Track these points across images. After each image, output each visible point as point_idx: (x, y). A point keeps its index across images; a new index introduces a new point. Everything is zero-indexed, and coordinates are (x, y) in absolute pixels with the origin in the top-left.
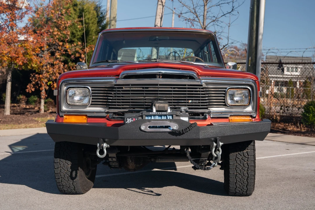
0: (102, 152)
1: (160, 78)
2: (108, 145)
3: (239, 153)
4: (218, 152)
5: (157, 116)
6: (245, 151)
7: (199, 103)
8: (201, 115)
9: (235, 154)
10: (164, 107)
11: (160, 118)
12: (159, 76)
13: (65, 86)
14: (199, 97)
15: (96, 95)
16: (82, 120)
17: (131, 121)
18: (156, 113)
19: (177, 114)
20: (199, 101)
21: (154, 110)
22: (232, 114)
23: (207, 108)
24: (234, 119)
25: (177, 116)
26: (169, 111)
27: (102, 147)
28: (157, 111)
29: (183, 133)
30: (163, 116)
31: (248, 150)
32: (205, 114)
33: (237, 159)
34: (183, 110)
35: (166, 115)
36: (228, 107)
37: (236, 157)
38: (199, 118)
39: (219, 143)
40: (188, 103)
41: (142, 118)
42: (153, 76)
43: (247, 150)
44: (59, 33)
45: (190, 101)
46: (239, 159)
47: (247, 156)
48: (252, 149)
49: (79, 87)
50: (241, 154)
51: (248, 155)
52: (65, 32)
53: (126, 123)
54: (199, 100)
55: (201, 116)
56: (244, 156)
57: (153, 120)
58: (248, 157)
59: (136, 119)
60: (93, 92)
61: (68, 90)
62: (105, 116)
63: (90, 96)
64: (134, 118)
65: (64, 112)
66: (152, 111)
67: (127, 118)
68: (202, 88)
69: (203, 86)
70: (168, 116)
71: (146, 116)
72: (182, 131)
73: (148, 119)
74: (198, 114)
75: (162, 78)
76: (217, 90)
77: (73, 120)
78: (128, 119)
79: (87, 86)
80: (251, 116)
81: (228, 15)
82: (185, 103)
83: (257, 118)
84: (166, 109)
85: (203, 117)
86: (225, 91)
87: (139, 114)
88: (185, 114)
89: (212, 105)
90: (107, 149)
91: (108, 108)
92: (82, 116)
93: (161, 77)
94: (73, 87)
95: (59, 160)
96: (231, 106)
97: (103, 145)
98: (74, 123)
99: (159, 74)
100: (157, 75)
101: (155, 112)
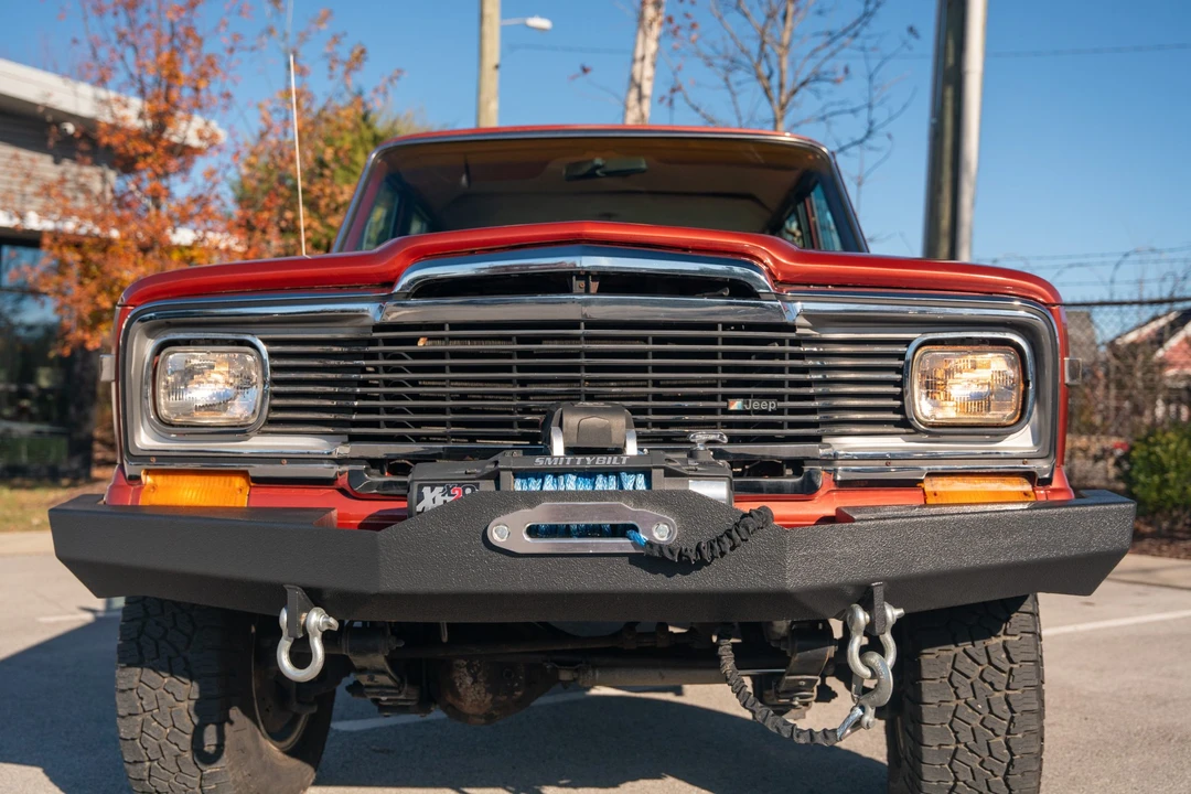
0: (301, 656)
1: (587, 291)
2: (332, 621)
3: (965, 651)
4: (875, 658)
5: (574, 478)
6: (994, 641)
7: (780, 411)
8: (789, 472)
9: (948, 657)
10: (606, 431)
11: (584, 486)
12: (583, 283)
13: (150, 333)
14: (780, 384)
15: (293, 375)
16: (229, 494)
17: (439, 502)
18: (565, 461)
19: (670, 465)
20: (780, 404)
21: (558, 447)
22: (939, 466)
23: (817, 439)
24: (947, 489)
25: (669, 473)
26: (632, 448)
27: (304, 628)
28: (570, 450)
29: (701, 563)
30: (600, 478)
31: (1008, 638)
32: (806, 469)
33: (957, 677)
34: (700, 447)
35: (615, 472)
36: (918, 431)
37: (953, 667)
38: (779, 484)
39: (884, 609)
40: (726, 411)
41: (498, 488)
42: (558, 283)
43: (1004, 638)
45: (736, 405)
46: (968, 677)
47: (1006, 666)
48: (1027, 629)
49: (214, 342)
50: (976, 657)
51: (1011, 661)
53: (419, 508)
54: (780, 397)
55: (789, 477)
56: (990, 663)
57: (550, 493)
58: (1011, 669)
59: (468, 491)
60: (276, 363)
61: (163, 354)
62: (331, 475)
63: (264, 383)
64: (459, 485)
65: (143, 458)
66: (547, 452)
67: (421, 487)
68: (794, 342)
69: (799, 331)
70: (624, 476)
71: (518, 474)
72: (698, 549)
73: (525, 488)
74: (773, 467)
75: (601, 291)
76: (864, 354)
77: (189, 493)
78: (426, 490)
79: (249, 338)
80: (1030, 476)
81: (854, 150)
82: (712, 411)
83: (1055, 485)
84: (615, 441)
85: (797, 480)
86: (901, 356)
87: (483, 468)
88: (710, 464)
89: (844, 426)
90: (328, 637)
91: (346, 438)
92: (228, 479)
93: (594, 286)
94: (187, 343)
95: (136, 679)
96: (933, 426)
97: (305, 621)
98: (189, 508)
99: (585, 275)
100: (574, 278)
101: (560, 457)
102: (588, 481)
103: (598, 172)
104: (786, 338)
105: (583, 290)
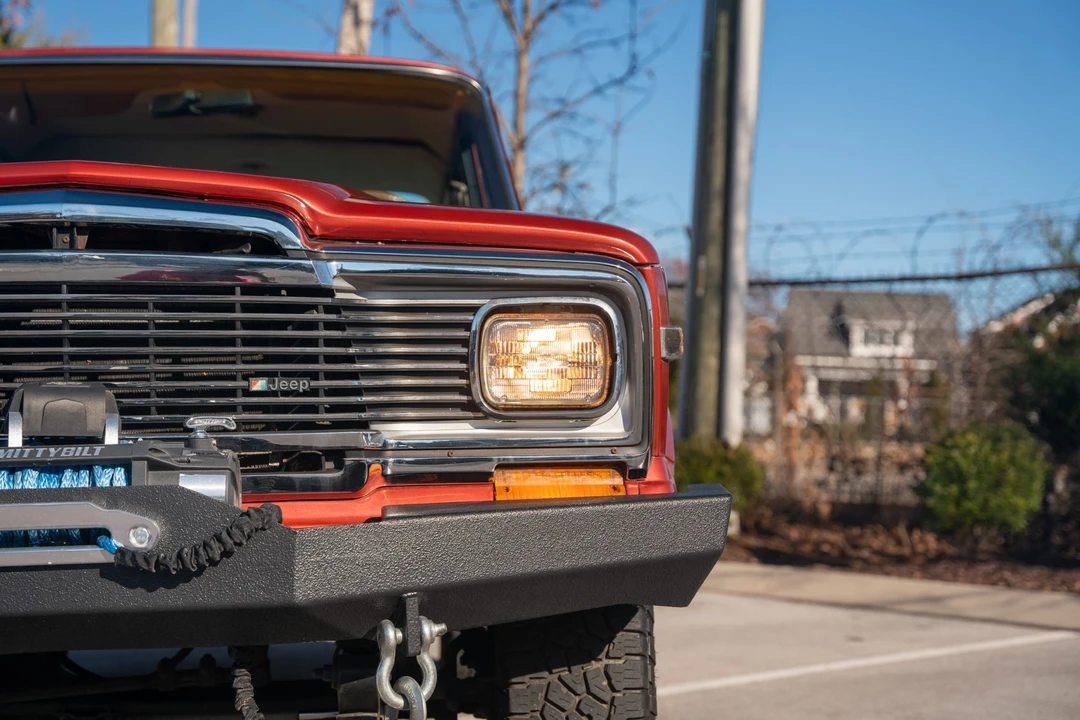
1: (72, 247)
3: (560, 679)
4: (409, 684)
5: (35, 474)
6: (595, 665)
7: (314, 392)
8: (329, 465)
9: (540, 686)
10: (80, 416)
11: (48, 483)
12: (66, 238)
14: (313, 359)
18: (22, 452)
19: (155, 456)
20: (314, 383)
21: (15, 438)
22: (511, 456)
23: (364, 425)
24: (520, 483)
25: (154, 466)
26: (112, 437)
28: (29, 441)
29: (185, 575)
30: (68, 473)
31: (611, 662)
32: (349, 461)
33: (550, 710)
34: (200, 435)
35: (88, 465)
36: (487, 416)
37: (546, 699)
38: (316, 480)
39: (420, 625)
40: (247, 393)
43: (606, 662)
45: (259, 385)
46: (563, 710)
47: (607, 696)
48: (634, 651)
50: (572, 685)
51: (613, 690)
54: (314, 375)
55: (329, 471)
56: (589, 692)
58: (613, 698)
66: (1, 442)
68: (328, 309)
69: (339, 296)
70: (97, 469)
72: (179, 556)
74: (309, 460)
75: (90, 247)
76: (419, 323)
80: (620, 467)
81: (611, 91)
82: (232, 393)
83: (651, 476)
84: (92, 427)
85: (338, 474)
86: (467, 326)
88: (210, 454)
89: (393, 410)
93: (82, 240)
96: (506, 410)
99: (70, 227)
100: (55, 230)
101: (15, 448)
102: (55, 478)
103: (192, 108)
104: (321, 303)
105: (67, 246)
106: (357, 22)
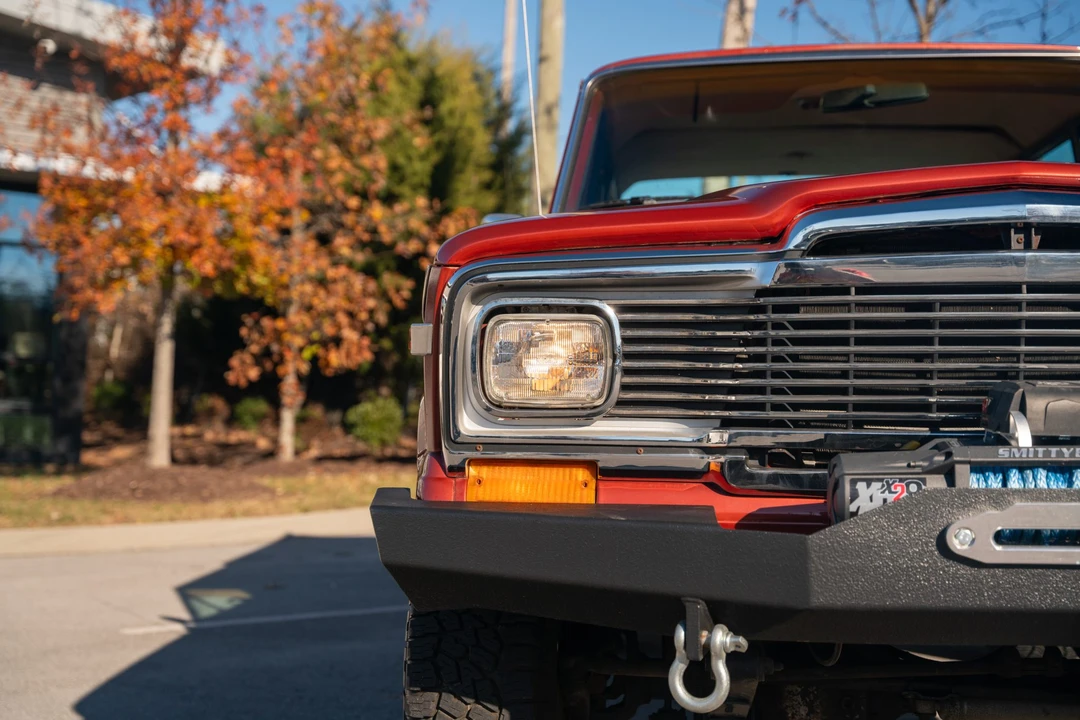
0: (700, 680)
2: (742, 640)
5: (1046, 473)
11: (1057, 483)
13: (476, 298)
15: (649, 348)
16: (570, 488)
17: (878, 503)
18: (1036, 453)
21: (1023, 435)
27: (707, 650)
28: (1038, 440)
41: (951, 482)
42: (991, 237)
44: (347, 165)
49: (548, 309)
52: (366, 161)
53: (853, 508)
57: (1015, 492)
59: (913, 488)
60: (629, 333)
61: (491, 323)
62: (701, 466)
63: (614, 358)
64: (901, 480)
65: (472, 444)
66: (1004, 439)
67: (854, 482)
71: (979, 468)
73: (983, 485)
77: (516, 487)
78: (861, 486)
79: (596, 303)
87: (930, 459)
90: (733, 659)
91: (718, 423)
92: (567, 470)
93: (1036, 240)
94: (517, 309)
95: (433, 706)
97: (709, 639)
98: (522, 504)
101: (1028, 448)
102: (1063, 478)
106: (743, 10)
